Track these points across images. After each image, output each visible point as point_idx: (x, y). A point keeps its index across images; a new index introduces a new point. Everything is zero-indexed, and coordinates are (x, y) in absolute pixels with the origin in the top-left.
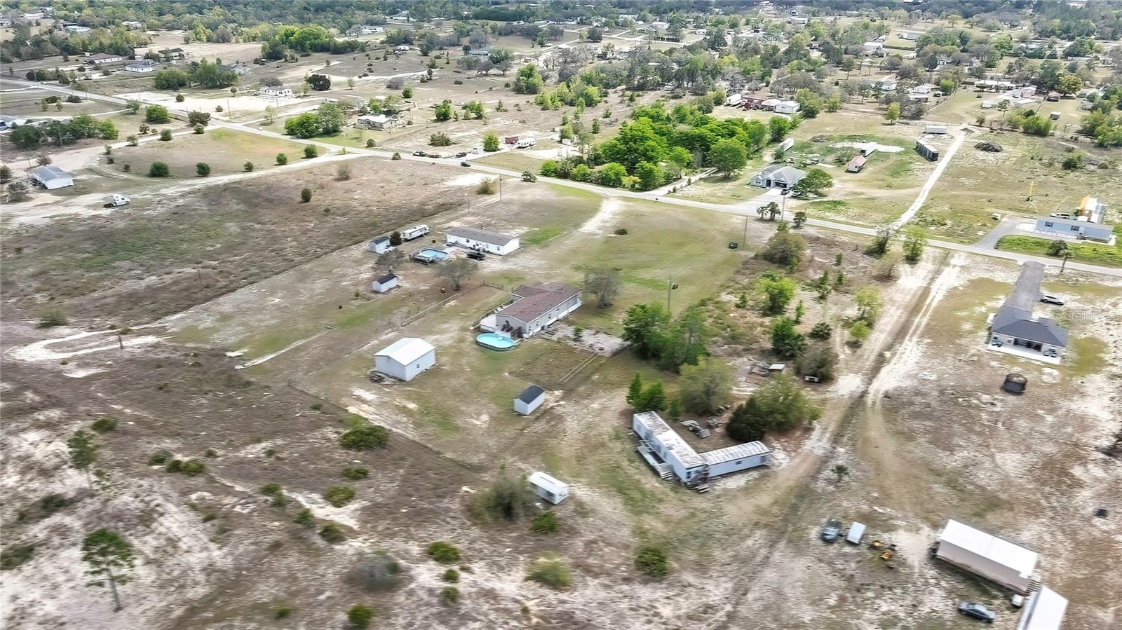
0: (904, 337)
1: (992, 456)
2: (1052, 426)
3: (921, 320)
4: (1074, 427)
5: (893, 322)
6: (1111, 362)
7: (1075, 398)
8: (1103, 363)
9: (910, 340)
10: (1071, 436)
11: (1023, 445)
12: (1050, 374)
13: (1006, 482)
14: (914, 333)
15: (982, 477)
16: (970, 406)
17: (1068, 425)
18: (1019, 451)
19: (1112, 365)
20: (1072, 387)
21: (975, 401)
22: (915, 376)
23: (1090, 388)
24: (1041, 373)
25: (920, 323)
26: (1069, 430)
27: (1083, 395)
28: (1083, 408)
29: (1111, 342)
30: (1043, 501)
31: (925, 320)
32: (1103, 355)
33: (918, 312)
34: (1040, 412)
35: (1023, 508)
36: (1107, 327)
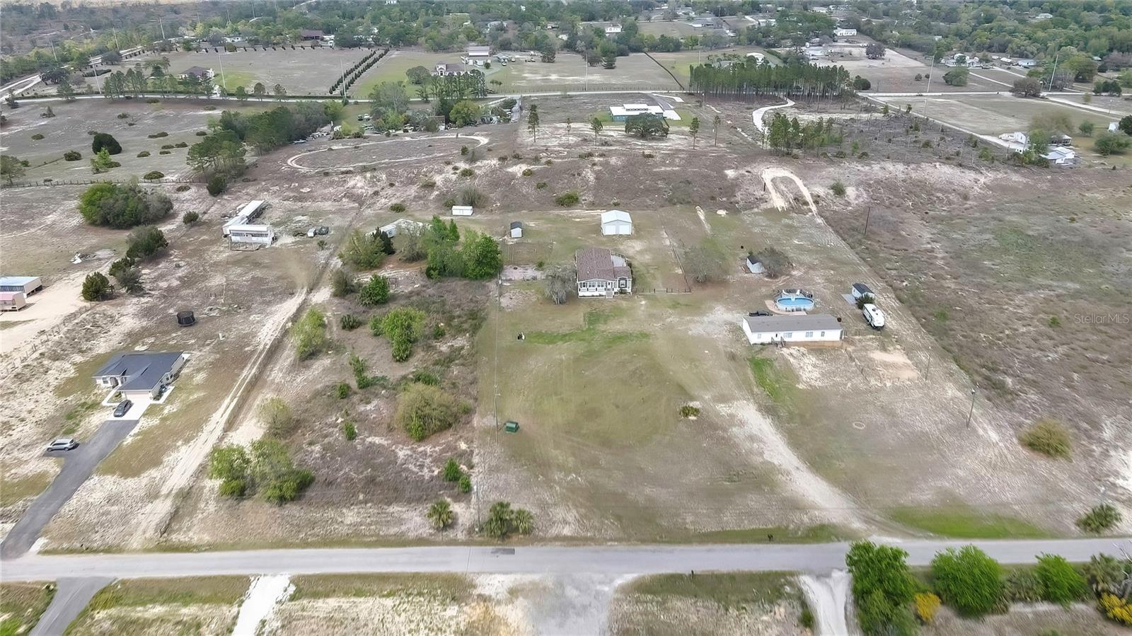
0: (272, 346)
1: (227, 281)
2: (173, 306)
3: (249, 372)
4: (157, 308)
5: (280, 361)
9: (266, 344)
11: (202, 292)
12: (144, 345)
13: (224, 273)
14: (261, 353)
16: (230, 305)
17: (160, 309)
18: (207, 287)
21: (224, 308)
22: (267, 315)
24: (152, 344)
25: (251, 368)
26: (161, 306)
30: (208, 268)
31: (245, 372)
33: (250, 383)
35: (220, 264)
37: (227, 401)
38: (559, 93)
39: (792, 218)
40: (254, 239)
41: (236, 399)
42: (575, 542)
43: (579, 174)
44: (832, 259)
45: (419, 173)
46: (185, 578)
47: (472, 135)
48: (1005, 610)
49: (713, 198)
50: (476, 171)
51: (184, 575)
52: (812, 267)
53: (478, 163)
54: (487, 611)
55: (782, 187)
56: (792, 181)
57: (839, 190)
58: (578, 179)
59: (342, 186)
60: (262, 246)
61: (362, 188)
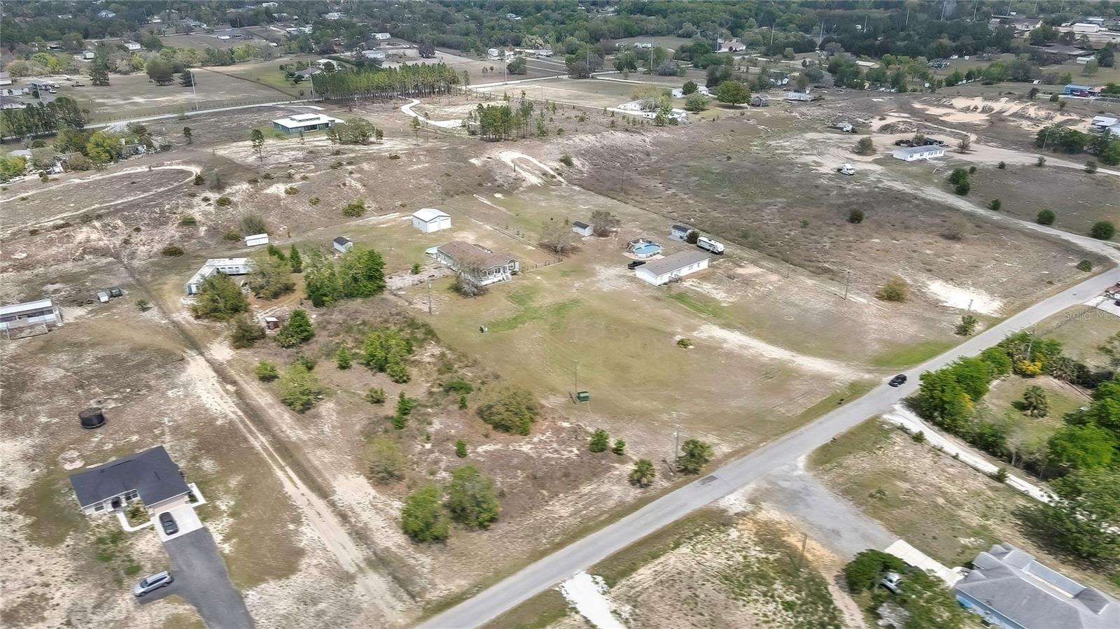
0: (244, 411)
1: (67, 370)
2: (37, 413)
3: (260, 442)
4: (18, 422)
6: (13, 515)
7: (31, 451)
8: (22, 508)
9: (234, 412)
10: (17, 414)
11: (51, 390)
12: (72, 461)
13: (47, 363)
15: (63, 357)
16: (117, 391)
17: (24, 422)
18: (50, 383)
19: (11, 509)
20: (41, 461)
21: (115, 396)
22: (185, 387)
23: (21, 468)
24: (82, 456)
25: (256, 437)
26: (20, 418)
27: (26, 458)
28: (18, 444)
29: (26, 549)
30: (13, 365)
32: (28, 521)
34: (56, 420)
35: (24, 356)
36: (44, 579)
37: (279, 474)
38: (176, 115)
39: (553, 190)
41: (288, 469)
42: (742, 454)
43: (344, 184)
46: (498, 618)
47: (162, 165)
48: (988, 390)
49: (480, 185)
50: (232, 198)
51: (493, 616)
53: (228, 190)
54: (755, 522)
55: (525, 167)
56: (528, 161)
57: (567, 162)
58: (346, 189)
59: (68, 242)
60: (51, 327)
61: (100, 240)
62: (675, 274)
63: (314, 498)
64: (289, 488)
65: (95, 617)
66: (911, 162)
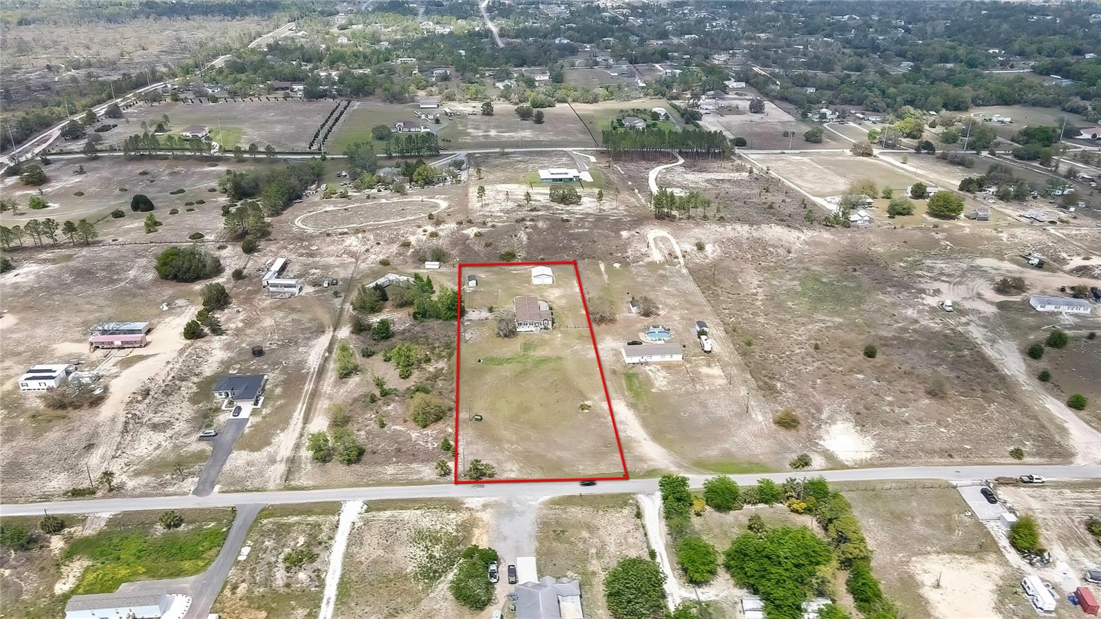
0: (319, 369)
1: (275, 322)
3: (309, 387)
5: (327, 379)
6: (194, 387)
7: (226, 359)
8: (199, 384)
9: (315, 368)
11: (260, 330)
12: (234, 369)
13: (271, 316)
14: (313, 374)
15: (281, 314)
18: (263, 327)
21: (279, 343)
22: (310, 347)
23: (215, 366)
25: (310, 384)
27: (221, 362)
31: (306, 387)
32: (196, 391)
33: (311, 394)
36: (179, 416)
37: (300, 406)
38: (498, 150)
39: (665, 269)
40: (286, 289)
41: (306, 405)
43: (516, 236)
44: (687, 302)
45: (398, 234)
47: (433, 197)
48: (740, 508)
49: (611, 254)
50: (440, 233)
52: (673, 308)
53: (442, 227)
54: (471, 515)
55: (661, 245)
56: (668, 240)
57: (700, 247)
58: (515, 239)
59: (341, 244)
60: (293, 295)
61: (356, 246)
62: (646, 359)
63: (301, 421)
64: (296, 415)
65: (181, 439)
66: (1040, 312)
